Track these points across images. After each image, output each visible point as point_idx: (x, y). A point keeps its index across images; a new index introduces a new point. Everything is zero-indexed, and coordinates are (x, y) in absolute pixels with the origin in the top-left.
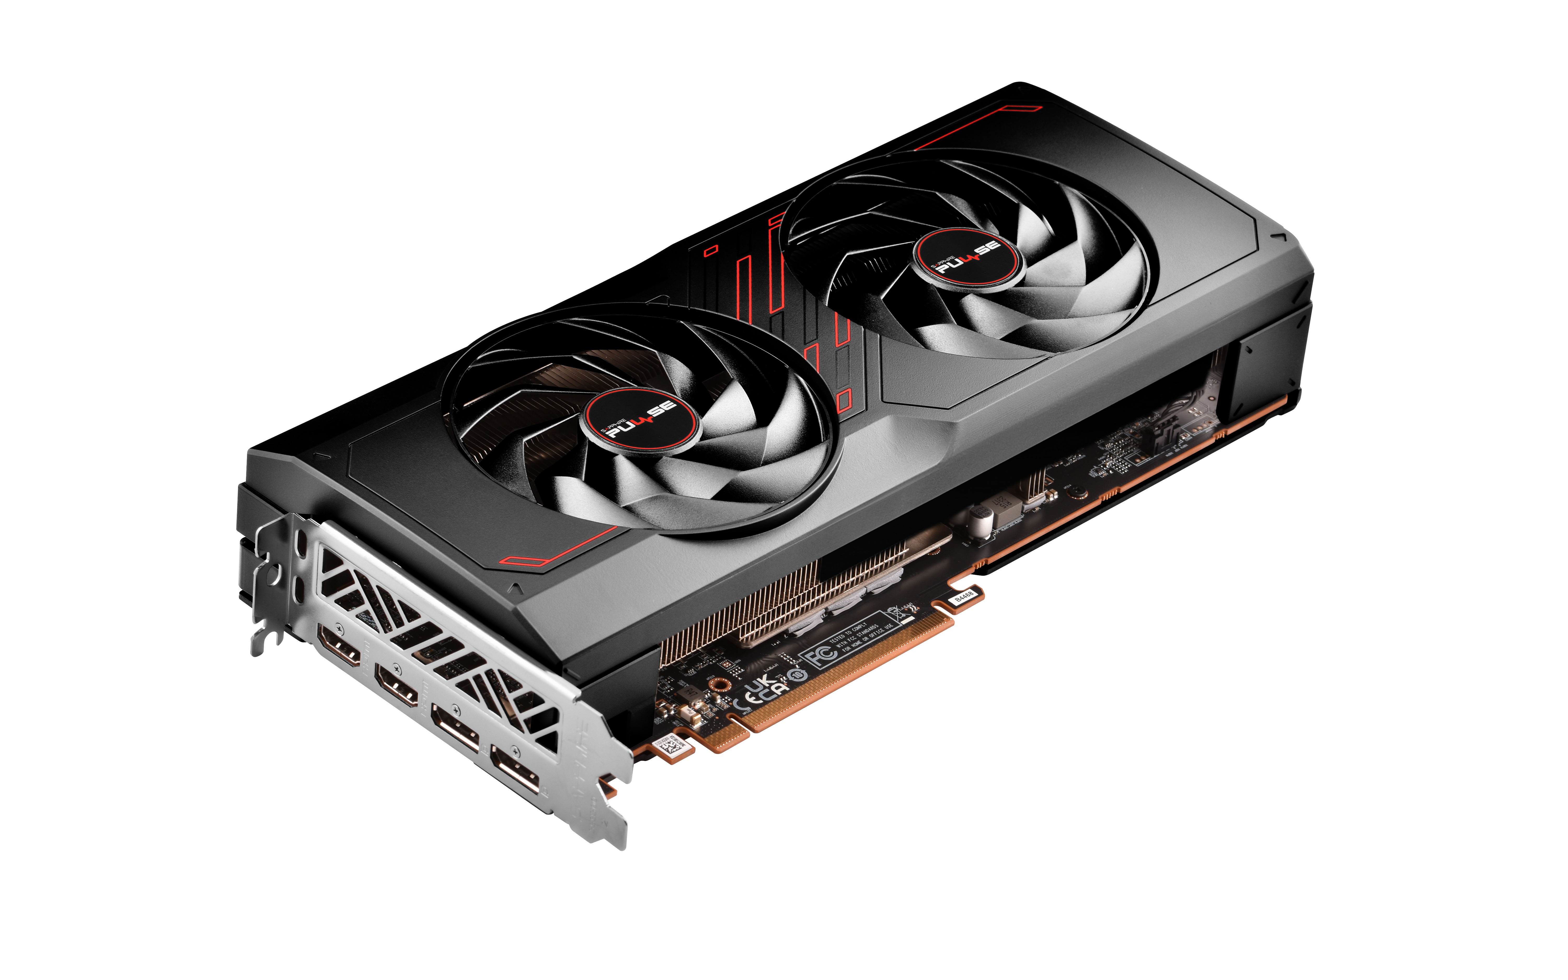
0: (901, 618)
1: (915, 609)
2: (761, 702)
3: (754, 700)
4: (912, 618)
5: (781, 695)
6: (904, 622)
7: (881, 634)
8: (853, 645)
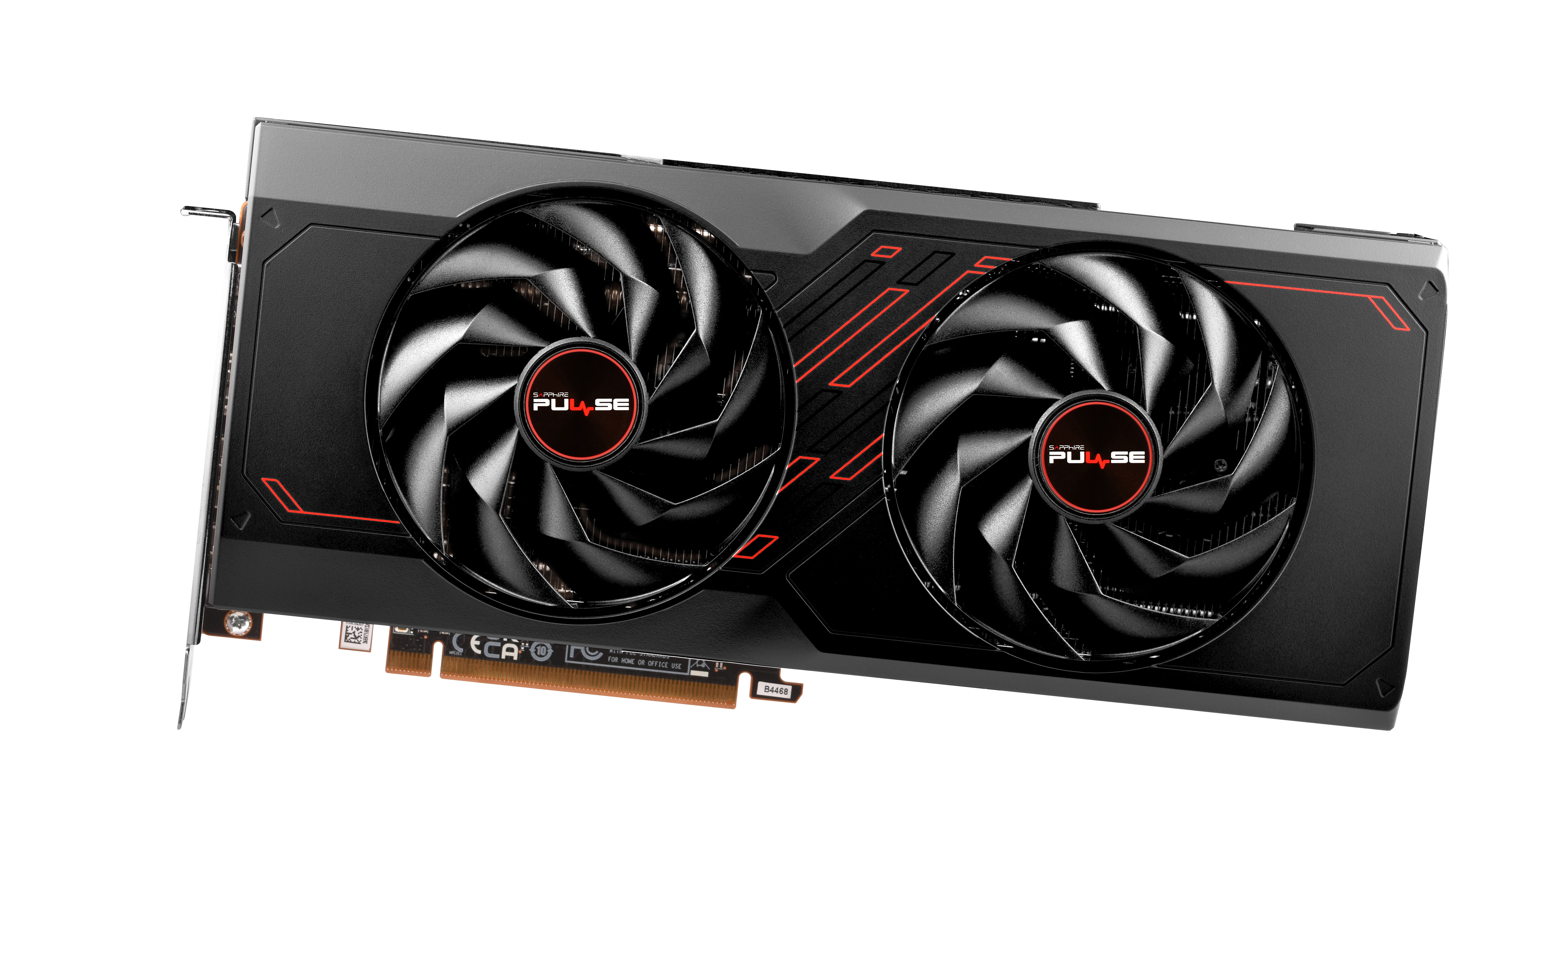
0: (698, 666)
1: (721, 667)
2: (479, 652)
3: (476, 645)
4: (705, 674)
5: (503, 660)
6: (694, 673)
7: (661, 669)
8: (623, 660)
